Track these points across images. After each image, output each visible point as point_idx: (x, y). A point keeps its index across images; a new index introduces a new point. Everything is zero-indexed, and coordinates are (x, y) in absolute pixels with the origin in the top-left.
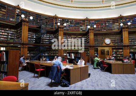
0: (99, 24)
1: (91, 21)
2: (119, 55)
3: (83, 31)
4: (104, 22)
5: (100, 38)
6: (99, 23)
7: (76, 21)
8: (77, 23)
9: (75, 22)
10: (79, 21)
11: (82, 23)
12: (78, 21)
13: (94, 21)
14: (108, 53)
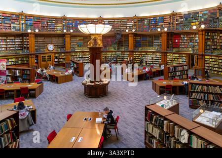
0: (39, 23)
1: (29, 17)
2: (61, 60)
3: (16, 30)
4: (46, 21)
5: (40, 40)
6: (39, 20)
7: (5, 15)
8: (6, 18)
9: (3, 16)
10: (10, 15)
11: (15, 18)
12: (8, 15)
13: (32, 18)
14: (50, 58)
